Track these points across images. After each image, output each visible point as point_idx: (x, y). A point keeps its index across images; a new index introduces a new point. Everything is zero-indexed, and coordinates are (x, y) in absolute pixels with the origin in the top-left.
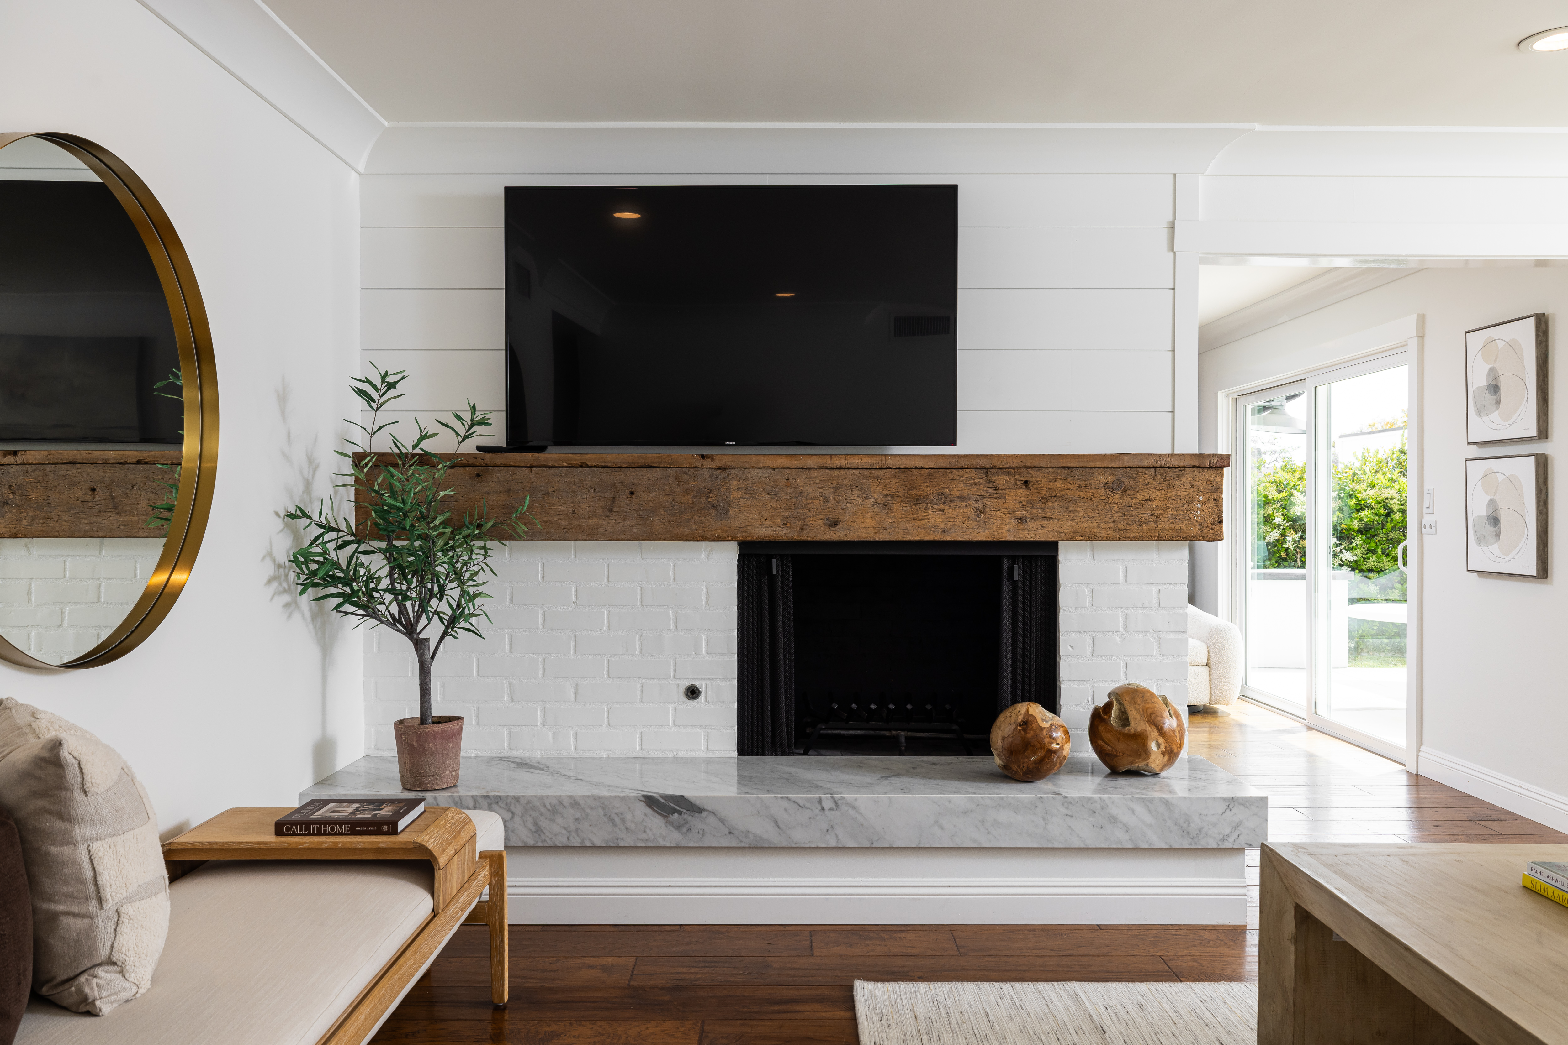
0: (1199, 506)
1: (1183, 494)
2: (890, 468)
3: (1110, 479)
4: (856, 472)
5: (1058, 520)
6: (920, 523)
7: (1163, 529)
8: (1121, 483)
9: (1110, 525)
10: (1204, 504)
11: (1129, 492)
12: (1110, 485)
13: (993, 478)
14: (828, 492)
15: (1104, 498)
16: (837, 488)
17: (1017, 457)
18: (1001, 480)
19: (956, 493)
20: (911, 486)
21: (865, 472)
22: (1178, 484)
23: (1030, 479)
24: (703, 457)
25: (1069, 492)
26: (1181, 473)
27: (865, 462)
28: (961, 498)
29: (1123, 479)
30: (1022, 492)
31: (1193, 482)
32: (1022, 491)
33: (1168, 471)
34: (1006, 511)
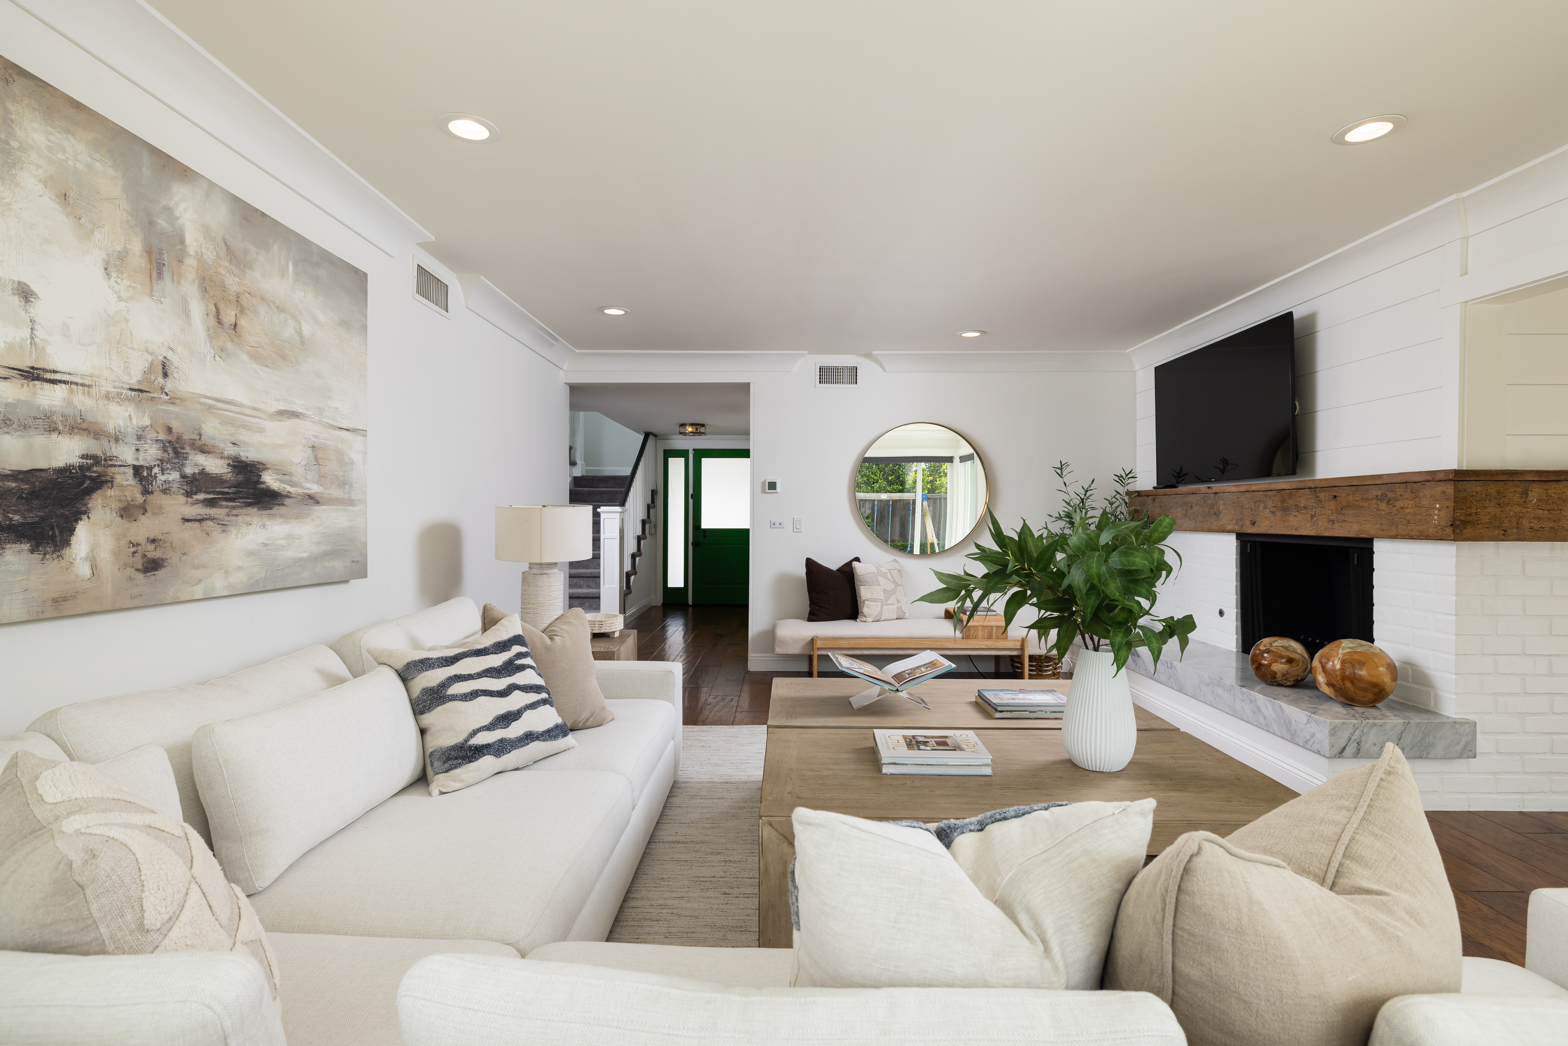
0: (1436, 512)
1: (1424, 503)
2: (1272, 490)
3: (1379, 493)
4: (1261, 493)
5: (1351, 522)
6: (1286, 524)
7: (1412, 530)
8: (1386, 495)
9: (1379, 526)
10: (1439, 510)
11: (1391, 502)
12: (1379, 497)
13: (1318, 495)
14: (1252, 505)
15: (1376, 506)
16: (1255, 503)
17: (1327, 479)
18: (1322, 495)
19: (1302, 505)
20: (1283, 501)
21: (1264, 492)
22: (1421, 495)
23: (1336, 494)
24: (1209, 487)
25: (1357, 503)
26: (1423, 486)
27: (1262, 487)
28: (1305, 508)
29: (1387, 492)
30: (1333, 504)
31: (1432, 493)
32: (1332, 502)
33: (1415, 485)
34: (1325, 516)
